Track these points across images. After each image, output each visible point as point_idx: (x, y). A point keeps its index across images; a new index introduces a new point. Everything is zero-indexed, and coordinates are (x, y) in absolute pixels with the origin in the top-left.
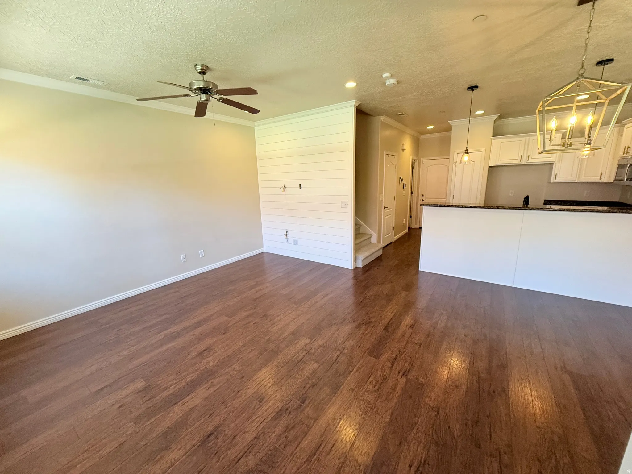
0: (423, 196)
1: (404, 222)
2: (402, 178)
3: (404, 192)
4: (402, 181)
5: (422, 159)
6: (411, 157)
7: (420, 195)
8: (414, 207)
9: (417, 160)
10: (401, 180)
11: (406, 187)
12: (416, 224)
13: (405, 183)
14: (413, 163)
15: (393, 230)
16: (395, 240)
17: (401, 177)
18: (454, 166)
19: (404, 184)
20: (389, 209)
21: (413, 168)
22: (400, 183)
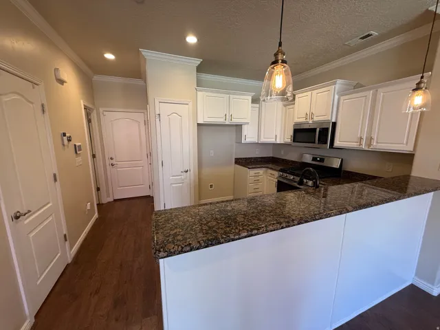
0: (111, 159)
1: (89, 208)
2: (67, 135)
3: (79, 159)
4: (69, 140)
5: (101, 110)
6: (82, 101)
7: (107, 159)
8: (101, 171)
9: (93, 110)
10: (65, 138)
11: (80, 150)
12: (108, 196)
13: (77, 144)
14: (88, 115)
15: (66, 240)
16: (73, 256)
17: (64, 135)
18: (158, 120)
19: (75, 145)
20: (34, 213)
21: (89, 121)
22: (64, 145)
